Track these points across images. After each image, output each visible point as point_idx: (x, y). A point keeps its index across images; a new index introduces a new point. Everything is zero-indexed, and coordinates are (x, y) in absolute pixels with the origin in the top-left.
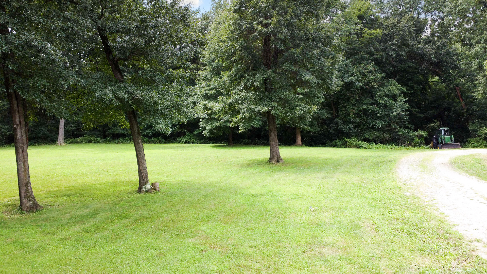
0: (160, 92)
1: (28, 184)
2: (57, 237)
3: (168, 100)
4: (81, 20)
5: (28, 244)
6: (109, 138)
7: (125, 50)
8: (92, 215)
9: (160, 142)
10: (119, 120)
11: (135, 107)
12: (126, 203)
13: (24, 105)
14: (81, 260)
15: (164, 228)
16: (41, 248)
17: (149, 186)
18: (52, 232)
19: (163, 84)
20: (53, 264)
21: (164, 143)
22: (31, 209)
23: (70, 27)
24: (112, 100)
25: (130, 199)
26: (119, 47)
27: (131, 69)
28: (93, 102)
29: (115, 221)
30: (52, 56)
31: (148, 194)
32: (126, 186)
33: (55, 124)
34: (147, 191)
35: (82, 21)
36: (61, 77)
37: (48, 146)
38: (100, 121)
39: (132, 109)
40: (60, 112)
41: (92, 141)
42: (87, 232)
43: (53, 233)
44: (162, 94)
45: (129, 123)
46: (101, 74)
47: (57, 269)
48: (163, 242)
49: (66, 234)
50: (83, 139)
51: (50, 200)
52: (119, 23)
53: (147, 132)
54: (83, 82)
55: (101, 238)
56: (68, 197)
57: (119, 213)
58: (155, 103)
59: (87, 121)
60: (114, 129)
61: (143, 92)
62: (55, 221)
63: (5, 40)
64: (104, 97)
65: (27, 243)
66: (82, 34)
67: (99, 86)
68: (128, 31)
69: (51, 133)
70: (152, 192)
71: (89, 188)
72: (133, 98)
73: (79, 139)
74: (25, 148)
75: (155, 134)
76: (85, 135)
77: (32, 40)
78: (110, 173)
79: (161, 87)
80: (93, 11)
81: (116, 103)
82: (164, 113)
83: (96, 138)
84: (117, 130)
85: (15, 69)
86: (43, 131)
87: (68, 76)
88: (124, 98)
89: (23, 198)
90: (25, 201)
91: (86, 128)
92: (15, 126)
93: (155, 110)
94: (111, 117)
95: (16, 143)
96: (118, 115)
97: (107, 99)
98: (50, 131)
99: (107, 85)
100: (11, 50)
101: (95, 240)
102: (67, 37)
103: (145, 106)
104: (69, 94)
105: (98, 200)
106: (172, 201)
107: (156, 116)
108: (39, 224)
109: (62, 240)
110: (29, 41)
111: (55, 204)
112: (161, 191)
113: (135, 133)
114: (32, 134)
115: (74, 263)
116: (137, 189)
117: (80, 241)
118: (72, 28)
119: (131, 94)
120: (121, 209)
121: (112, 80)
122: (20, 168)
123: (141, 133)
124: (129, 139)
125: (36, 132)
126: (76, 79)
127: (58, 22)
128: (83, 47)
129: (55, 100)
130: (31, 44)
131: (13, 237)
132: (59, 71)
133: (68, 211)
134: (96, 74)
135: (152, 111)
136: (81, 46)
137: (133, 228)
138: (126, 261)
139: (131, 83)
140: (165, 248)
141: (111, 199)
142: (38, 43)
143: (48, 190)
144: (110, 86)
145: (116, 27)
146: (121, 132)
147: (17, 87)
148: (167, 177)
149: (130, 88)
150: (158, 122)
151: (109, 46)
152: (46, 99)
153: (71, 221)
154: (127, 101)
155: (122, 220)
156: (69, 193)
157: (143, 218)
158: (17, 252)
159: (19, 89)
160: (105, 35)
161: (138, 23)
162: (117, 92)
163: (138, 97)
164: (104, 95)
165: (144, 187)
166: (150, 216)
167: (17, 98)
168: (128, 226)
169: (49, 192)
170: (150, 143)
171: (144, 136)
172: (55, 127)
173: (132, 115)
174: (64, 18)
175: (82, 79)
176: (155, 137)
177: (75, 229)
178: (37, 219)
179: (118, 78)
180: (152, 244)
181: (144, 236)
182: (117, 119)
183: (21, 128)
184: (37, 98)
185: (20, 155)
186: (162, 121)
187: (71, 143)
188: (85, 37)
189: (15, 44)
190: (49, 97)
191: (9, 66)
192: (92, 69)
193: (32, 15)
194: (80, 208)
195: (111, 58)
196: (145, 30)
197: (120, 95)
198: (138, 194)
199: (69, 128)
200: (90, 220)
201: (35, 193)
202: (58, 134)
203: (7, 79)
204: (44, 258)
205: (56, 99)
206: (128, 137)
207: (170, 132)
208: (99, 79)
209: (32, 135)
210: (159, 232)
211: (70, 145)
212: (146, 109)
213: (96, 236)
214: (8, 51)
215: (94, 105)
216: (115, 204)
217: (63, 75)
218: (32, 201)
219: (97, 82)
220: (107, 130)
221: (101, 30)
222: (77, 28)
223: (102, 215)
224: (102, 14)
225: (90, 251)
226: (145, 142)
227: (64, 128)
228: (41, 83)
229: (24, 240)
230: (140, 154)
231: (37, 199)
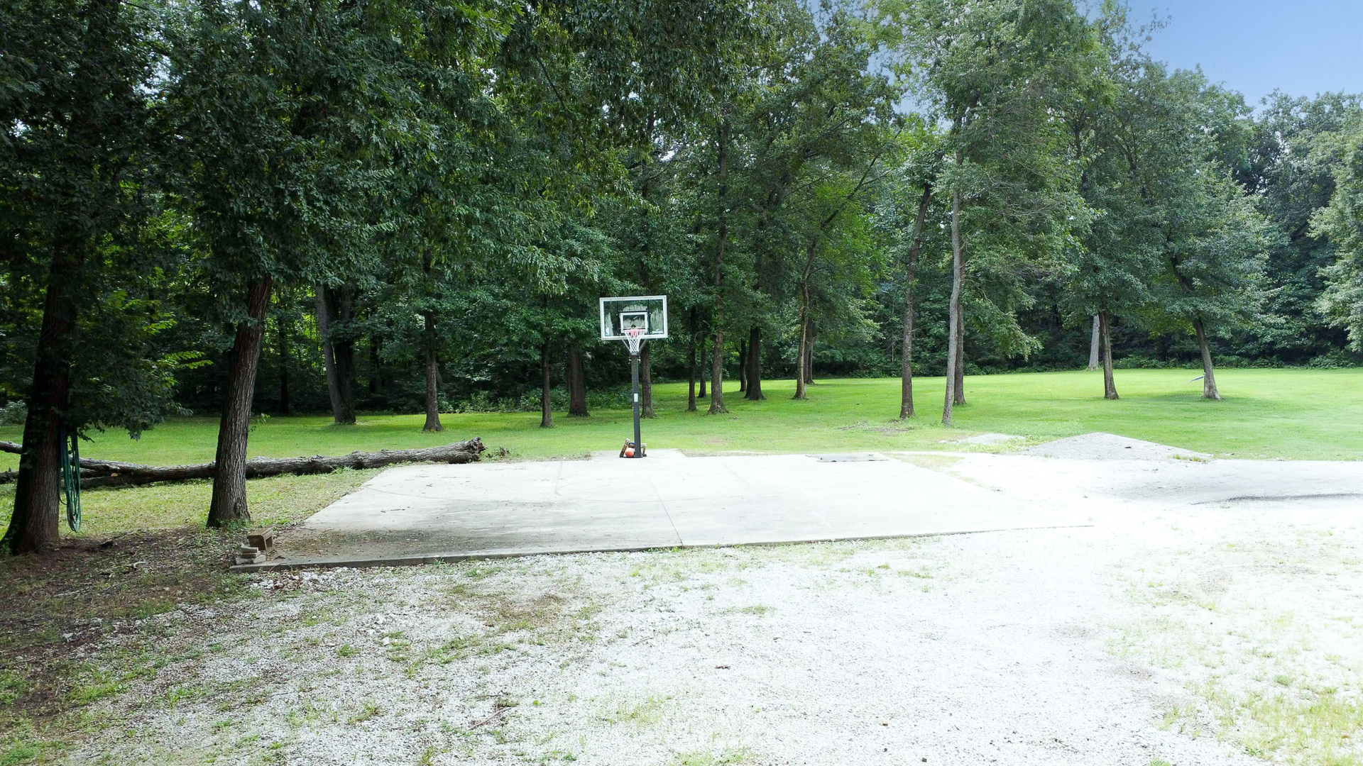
6: (1174, 360)
73: (1121, 362)
144: (1178, 301)
149: (1193, 302)
154: (1192, 312)
162: (1184, 305)
163: (1201, 309)
164: (1172, 308)
197: (1185, 308)
202: (1089, 354)
208: (1169, 295)
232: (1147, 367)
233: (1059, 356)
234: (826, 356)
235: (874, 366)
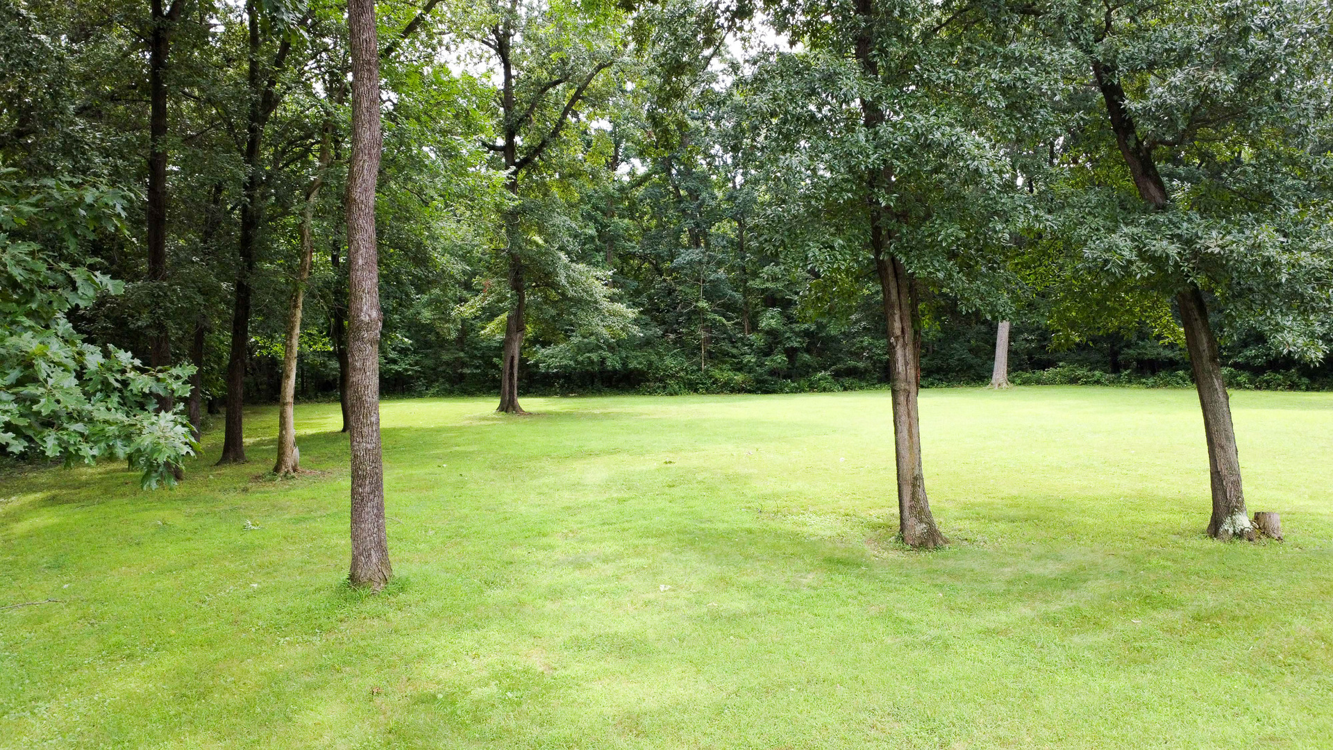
0: (1290, 227)
1: (917, 481)
2: (977, 623)
3: (1319, 250)
4: (1049, 54)
5: (912, 627)
6: (1128, 371)
7: (1173, 114)
8: (1069, 581)
9: (1293, 387)
10: (1155, 321)
11: (1200, 280)
12: (1169, 563)
13: (912, 289)
14: (1032, 695)
15: (1291, 660)
16: (940, 642)
17: (1244, 521)
18: (966, 606)
19: (1302, 201)
20: (965, 689)
21: (1308, 389)
22: (922, 543)
23: (1020, 79)
24: (1130, 262)
25: (1181, 552)
26: (1153, 109)
27: (1198, 168)
28: (1077, 271)
29: (1133, 610)
30: (974, 160)
31: (1241, 545)
32: (1172, 511)
33: (985, 333)
34: (1240, 535)
35: (1049, 58)
36: (996, 213)
37: (969, 389)
38: (1097, 326)
39: (1192, 287)
40: (991, 303)
41: (1079, 379)
42: (1054, 624)
43: (970, 611)
44: (1294, 235)
45: (1182, 330)
46: (1100, 192)
47: (972, 704)
48: (1285, 702)
49: (999, 618)
50: (1056, 374)
51: (965, 524)
52: (1156, 40)
53: (1248, 353)
54: (1051, 222)
55: (1090, 648)
56: (1011, 524)
57: (1146, 588)
58: (1268, 263)
59: (1061, 325)
60: (1143, 347)
61: (1230, 233)
62: (976, 580)
63: (874, 139)
64: (1106, 256)
65: (909, 623)
66: (1049, 93)
67: (1093, 226)
68: (1184, 57)
69: (977, 355)
70: (1257, 541)
71: (1064, 506)
72: (1196, 253)
73: (1046, 374)
74: (913, 394)
75: (1276, 359)
76: (1061, 364)
77: (930, 130)
78: (1125, 471)
79: (1293, 211)
80: (1082, 21)
81: (1142, 271)
82: (1302, 295)
83: (1090, 370)
84: (1152, 351)
85: (892, 204)
86: (960, 351)
87: (1014, 209)
88: (1168, 256)
89: (906, 513)
90: (911, 521)
91: (1060, 344)
92: (892, 340)
93: (1268, 288)
94: (1130, 312)
95: (894, 380)
96: (1152, 308)
97: (1115, 262)
98: (974, 351)
99: (1117, 221)
100: (885, 161)
101: (1073, 652)
102: (1011, 107)
103: (1235, 274)
104: (1017, 255)
105: (1089, 542)
106: (1327, 576)
107: (1271, 304)
108: (939, 582)
109: (988, 633)
110: (923, 134)
111: (979, 538)
112: (1289, 541)
113: (1201, 357)
114: (934, 359)
115: (1013, 700)
116: (1206, 525)
117: (1034, 645)
118: (1024, 81)
119: (1189, 242)
120: (1151, 576)
121: (1134, 207)
122: (900, 441)
123: (1229, 357)
124: (1187, 377)
125: (944, 355)
126: (1033, 213)
127: (991, 71)
128: (1052, 125)
129: (981, 274)
130: (926, 139)
131: (882, 603)
132: (991, 199)
133: (1009, 559)
134: (1086, 194)
135: (1260, 291)
136: (1046, 123)
137: (1188, 638)
138: (1159, 732)
139: (1191, 209)
140: (1292, 723)
141: (1123, 545)
142: (943, 135)
143: (963, 499)
144: (1127, 225)
145: (1148, 52)
146: (1163, 354)
147: (896, 248)
148: (1311, 498)
149: (1185, 224)
150: (1278, 323)
151: (1124, 110)
152: (958, 273)
153: (1015, 589)
154: (1176, 262)
155: (1154, 608)
156: (1012, 512)
157: (1220, 614)
158: (888, 640)
159: (900, 252)
160: (1113, 83)
161: (1216, 27)
162: (1147, 238)
163: (1209, 251)
164: (1108, 250)
165: (1228, 520)
166: (1244, 613)
167: (896, 275)
168: (1171, 631)
169: (966, 507)
170: (1257, 388)
171: (1236, 365)
172: (987, 342)
173: (1192, 305)
174: (1006, 57)
175: (1050, 212)
176: (1276, 371)
177: (1024, 610)
178: (935, 567)
179: (1151, 199)
180: (1247, 701)
181: (1220, 671)
182: (1147, 317)
183: (904, 346)
184: (938, 271)
185: (902, 409)
186: (1294, 319)
187: (1025, 382)
188: (1057, 98)
189: (894, 145)
190: (968, 268)
191: (881, 200)
192: (1077, 183)
193: (932, 67)
194: (1040, 558)
195: (1132, 144)
196: (1238, 41)
197: (1153, 249)
198: (1210, 541)
199: (1021, 345)
200: (1064, 593)
201: (933, 503)
202: (994, 359)
203: (877, 231)
204: (946, 668)
205: (984, 269)
206: (1186, 369)
207: (1321, 355)
208: (1095, 207)
209: (936, 361)
210: (1272, 668)
211: (1022, 387)
212: (1239, 283)
213: (1076, 639)
214: (879, 165)
215: (1082, 280)
216: (1135, 560)
217: (999, 207)
218: (926, 523)
219: (1090, 218)
220: (1121, 348)
221: (1104, 70)
222: (1036, 79)
223: (1098, 587)
224: (1109, 24)
225: (1059, 679)
226: (1239, 386)
227: (1010, 345)
228: (950, 232)
229: (904, 615)
230: (1217, 421)
231: (936, 520)
232: (1086, 383)
233: (953, 362)
234: (592, 362)
235: (672, 376)
